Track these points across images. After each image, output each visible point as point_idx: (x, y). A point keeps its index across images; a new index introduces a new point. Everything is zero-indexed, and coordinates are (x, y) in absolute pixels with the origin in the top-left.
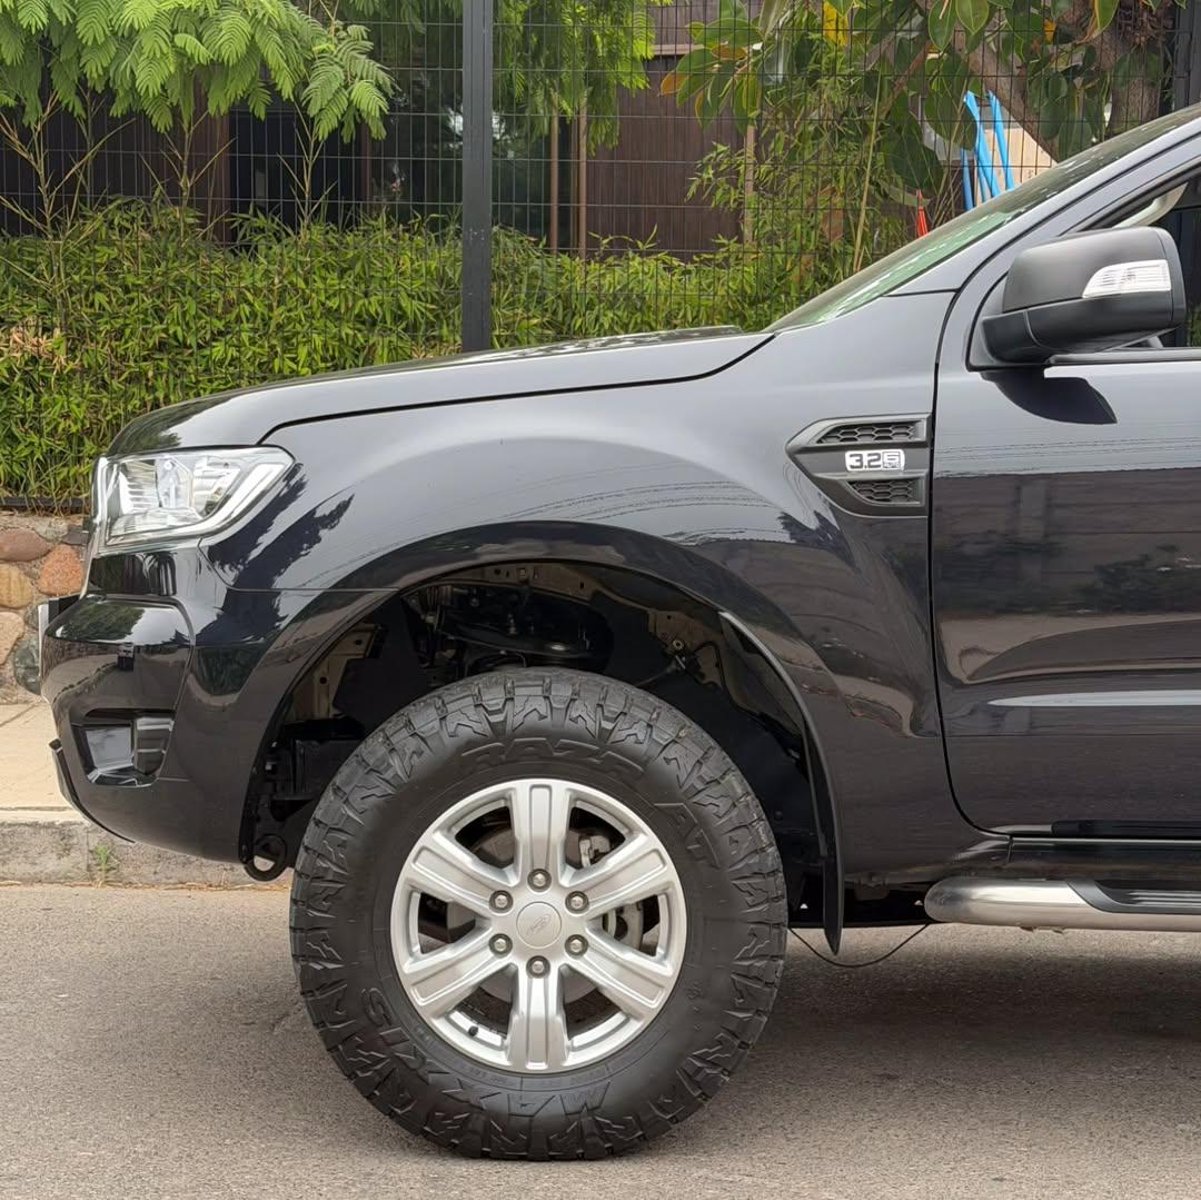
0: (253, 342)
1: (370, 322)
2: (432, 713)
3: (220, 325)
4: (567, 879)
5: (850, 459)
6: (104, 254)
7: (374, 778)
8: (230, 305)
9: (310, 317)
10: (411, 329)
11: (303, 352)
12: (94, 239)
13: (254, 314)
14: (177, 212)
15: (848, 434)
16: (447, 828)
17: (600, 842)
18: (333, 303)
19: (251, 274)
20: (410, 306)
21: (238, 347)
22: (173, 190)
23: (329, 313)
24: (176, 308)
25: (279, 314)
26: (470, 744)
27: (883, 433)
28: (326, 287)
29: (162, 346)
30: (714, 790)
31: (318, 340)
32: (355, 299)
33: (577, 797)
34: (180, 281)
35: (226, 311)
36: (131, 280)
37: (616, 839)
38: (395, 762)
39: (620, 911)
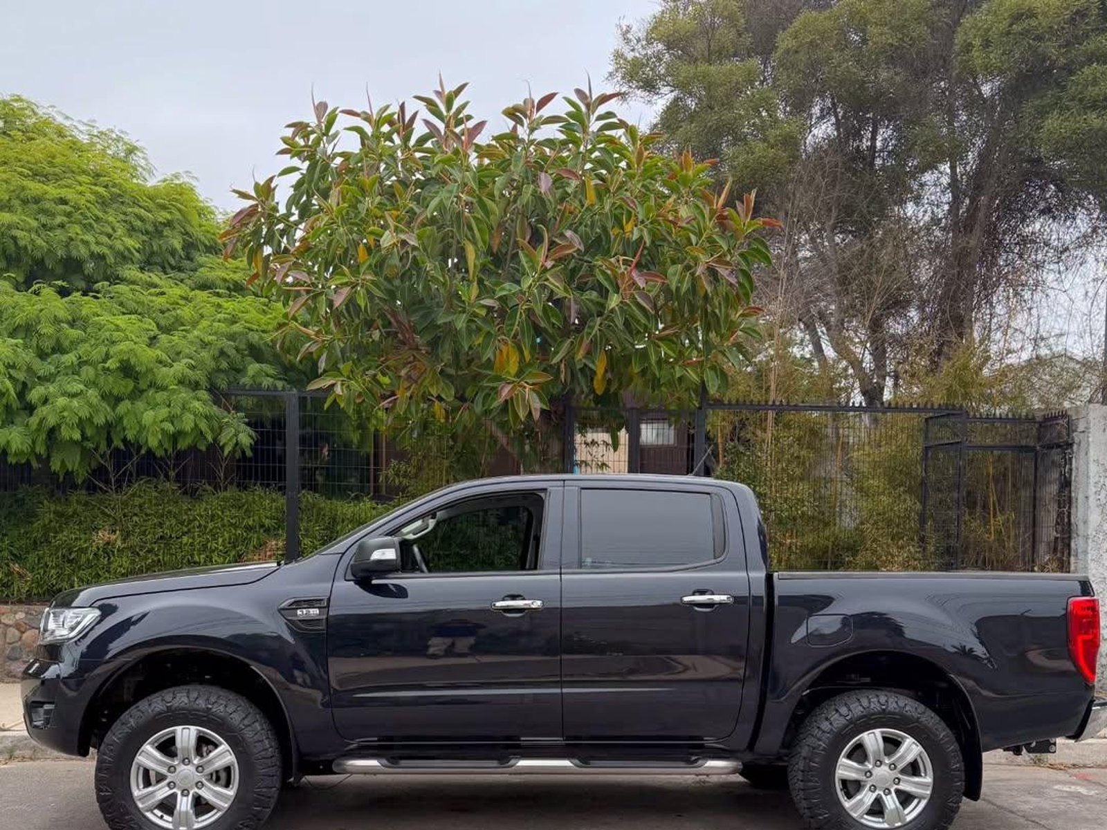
0: (199, 536)
1: (249, 529)
2: (147, 703)
3: (185, 529)
4: (196, 761)
5: (299, 612)
6: (137, 501)
7: (124, 727)
8: (190, 522)
9: (223, 526)
10: (267, 531)
11: (220, 540)
12: (134, 495)
13: (200, 525)
14: (168, 484)
15: (298, 604)
16: (152, 744)
17: (211, 747)
18: (234, 521)
19: (200, 508)
20: (267, 522)
21: (193, 538)
22: (167, 476)
23: (232, 524)
24: (168, 523)
25: (211, 525)
26: (160, 713)
27: (310, 603)
28: (230, 515)
29: (162, 537)
30: (249, 728)
31: (227, 535)
32: (243, 519)
33: (200, 731)
34: (170, 512)
35: (189, 524)
36: (149, 511)
37: (216, 746)
38: (131, 720)
39: (217, 772)
